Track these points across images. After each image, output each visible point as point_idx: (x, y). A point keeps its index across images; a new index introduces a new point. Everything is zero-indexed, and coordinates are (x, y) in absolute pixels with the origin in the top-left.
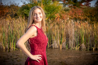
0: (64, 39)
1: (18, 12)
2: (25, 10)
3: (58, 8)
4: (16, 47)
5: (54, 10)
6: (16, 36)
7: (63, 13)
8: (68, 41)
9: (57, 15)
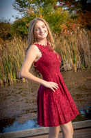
0: (78, 57)
1: (11, 31)
2: (19, 27)
3: (63, 16)
4: (17, 78)
5: (57, 21)
6: (14, 64)
7: (71, 22)
8: (82, 58)
9: (63, 26)
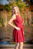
0: (26, 21)
1: (3, 8)
2: (6, 7)
3: (23, 6)
4: (3, 25)
5: (21, 7)
6: (2, 20)
7: (25, 8)
